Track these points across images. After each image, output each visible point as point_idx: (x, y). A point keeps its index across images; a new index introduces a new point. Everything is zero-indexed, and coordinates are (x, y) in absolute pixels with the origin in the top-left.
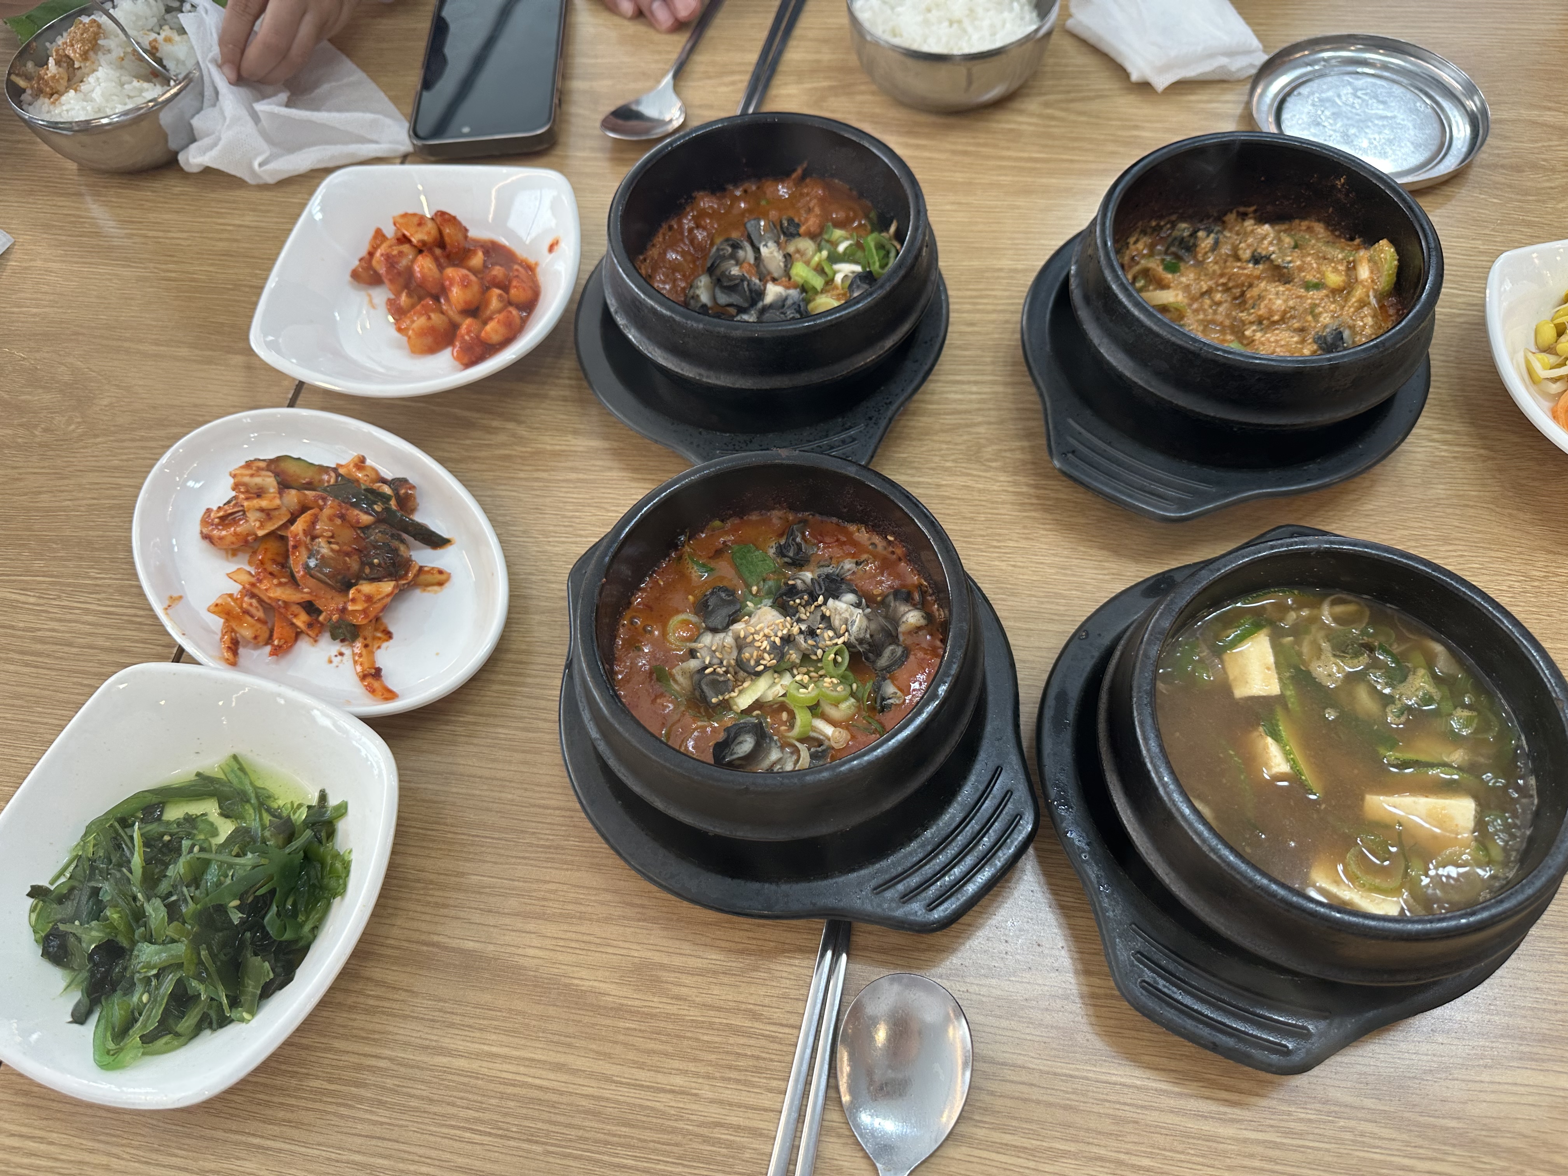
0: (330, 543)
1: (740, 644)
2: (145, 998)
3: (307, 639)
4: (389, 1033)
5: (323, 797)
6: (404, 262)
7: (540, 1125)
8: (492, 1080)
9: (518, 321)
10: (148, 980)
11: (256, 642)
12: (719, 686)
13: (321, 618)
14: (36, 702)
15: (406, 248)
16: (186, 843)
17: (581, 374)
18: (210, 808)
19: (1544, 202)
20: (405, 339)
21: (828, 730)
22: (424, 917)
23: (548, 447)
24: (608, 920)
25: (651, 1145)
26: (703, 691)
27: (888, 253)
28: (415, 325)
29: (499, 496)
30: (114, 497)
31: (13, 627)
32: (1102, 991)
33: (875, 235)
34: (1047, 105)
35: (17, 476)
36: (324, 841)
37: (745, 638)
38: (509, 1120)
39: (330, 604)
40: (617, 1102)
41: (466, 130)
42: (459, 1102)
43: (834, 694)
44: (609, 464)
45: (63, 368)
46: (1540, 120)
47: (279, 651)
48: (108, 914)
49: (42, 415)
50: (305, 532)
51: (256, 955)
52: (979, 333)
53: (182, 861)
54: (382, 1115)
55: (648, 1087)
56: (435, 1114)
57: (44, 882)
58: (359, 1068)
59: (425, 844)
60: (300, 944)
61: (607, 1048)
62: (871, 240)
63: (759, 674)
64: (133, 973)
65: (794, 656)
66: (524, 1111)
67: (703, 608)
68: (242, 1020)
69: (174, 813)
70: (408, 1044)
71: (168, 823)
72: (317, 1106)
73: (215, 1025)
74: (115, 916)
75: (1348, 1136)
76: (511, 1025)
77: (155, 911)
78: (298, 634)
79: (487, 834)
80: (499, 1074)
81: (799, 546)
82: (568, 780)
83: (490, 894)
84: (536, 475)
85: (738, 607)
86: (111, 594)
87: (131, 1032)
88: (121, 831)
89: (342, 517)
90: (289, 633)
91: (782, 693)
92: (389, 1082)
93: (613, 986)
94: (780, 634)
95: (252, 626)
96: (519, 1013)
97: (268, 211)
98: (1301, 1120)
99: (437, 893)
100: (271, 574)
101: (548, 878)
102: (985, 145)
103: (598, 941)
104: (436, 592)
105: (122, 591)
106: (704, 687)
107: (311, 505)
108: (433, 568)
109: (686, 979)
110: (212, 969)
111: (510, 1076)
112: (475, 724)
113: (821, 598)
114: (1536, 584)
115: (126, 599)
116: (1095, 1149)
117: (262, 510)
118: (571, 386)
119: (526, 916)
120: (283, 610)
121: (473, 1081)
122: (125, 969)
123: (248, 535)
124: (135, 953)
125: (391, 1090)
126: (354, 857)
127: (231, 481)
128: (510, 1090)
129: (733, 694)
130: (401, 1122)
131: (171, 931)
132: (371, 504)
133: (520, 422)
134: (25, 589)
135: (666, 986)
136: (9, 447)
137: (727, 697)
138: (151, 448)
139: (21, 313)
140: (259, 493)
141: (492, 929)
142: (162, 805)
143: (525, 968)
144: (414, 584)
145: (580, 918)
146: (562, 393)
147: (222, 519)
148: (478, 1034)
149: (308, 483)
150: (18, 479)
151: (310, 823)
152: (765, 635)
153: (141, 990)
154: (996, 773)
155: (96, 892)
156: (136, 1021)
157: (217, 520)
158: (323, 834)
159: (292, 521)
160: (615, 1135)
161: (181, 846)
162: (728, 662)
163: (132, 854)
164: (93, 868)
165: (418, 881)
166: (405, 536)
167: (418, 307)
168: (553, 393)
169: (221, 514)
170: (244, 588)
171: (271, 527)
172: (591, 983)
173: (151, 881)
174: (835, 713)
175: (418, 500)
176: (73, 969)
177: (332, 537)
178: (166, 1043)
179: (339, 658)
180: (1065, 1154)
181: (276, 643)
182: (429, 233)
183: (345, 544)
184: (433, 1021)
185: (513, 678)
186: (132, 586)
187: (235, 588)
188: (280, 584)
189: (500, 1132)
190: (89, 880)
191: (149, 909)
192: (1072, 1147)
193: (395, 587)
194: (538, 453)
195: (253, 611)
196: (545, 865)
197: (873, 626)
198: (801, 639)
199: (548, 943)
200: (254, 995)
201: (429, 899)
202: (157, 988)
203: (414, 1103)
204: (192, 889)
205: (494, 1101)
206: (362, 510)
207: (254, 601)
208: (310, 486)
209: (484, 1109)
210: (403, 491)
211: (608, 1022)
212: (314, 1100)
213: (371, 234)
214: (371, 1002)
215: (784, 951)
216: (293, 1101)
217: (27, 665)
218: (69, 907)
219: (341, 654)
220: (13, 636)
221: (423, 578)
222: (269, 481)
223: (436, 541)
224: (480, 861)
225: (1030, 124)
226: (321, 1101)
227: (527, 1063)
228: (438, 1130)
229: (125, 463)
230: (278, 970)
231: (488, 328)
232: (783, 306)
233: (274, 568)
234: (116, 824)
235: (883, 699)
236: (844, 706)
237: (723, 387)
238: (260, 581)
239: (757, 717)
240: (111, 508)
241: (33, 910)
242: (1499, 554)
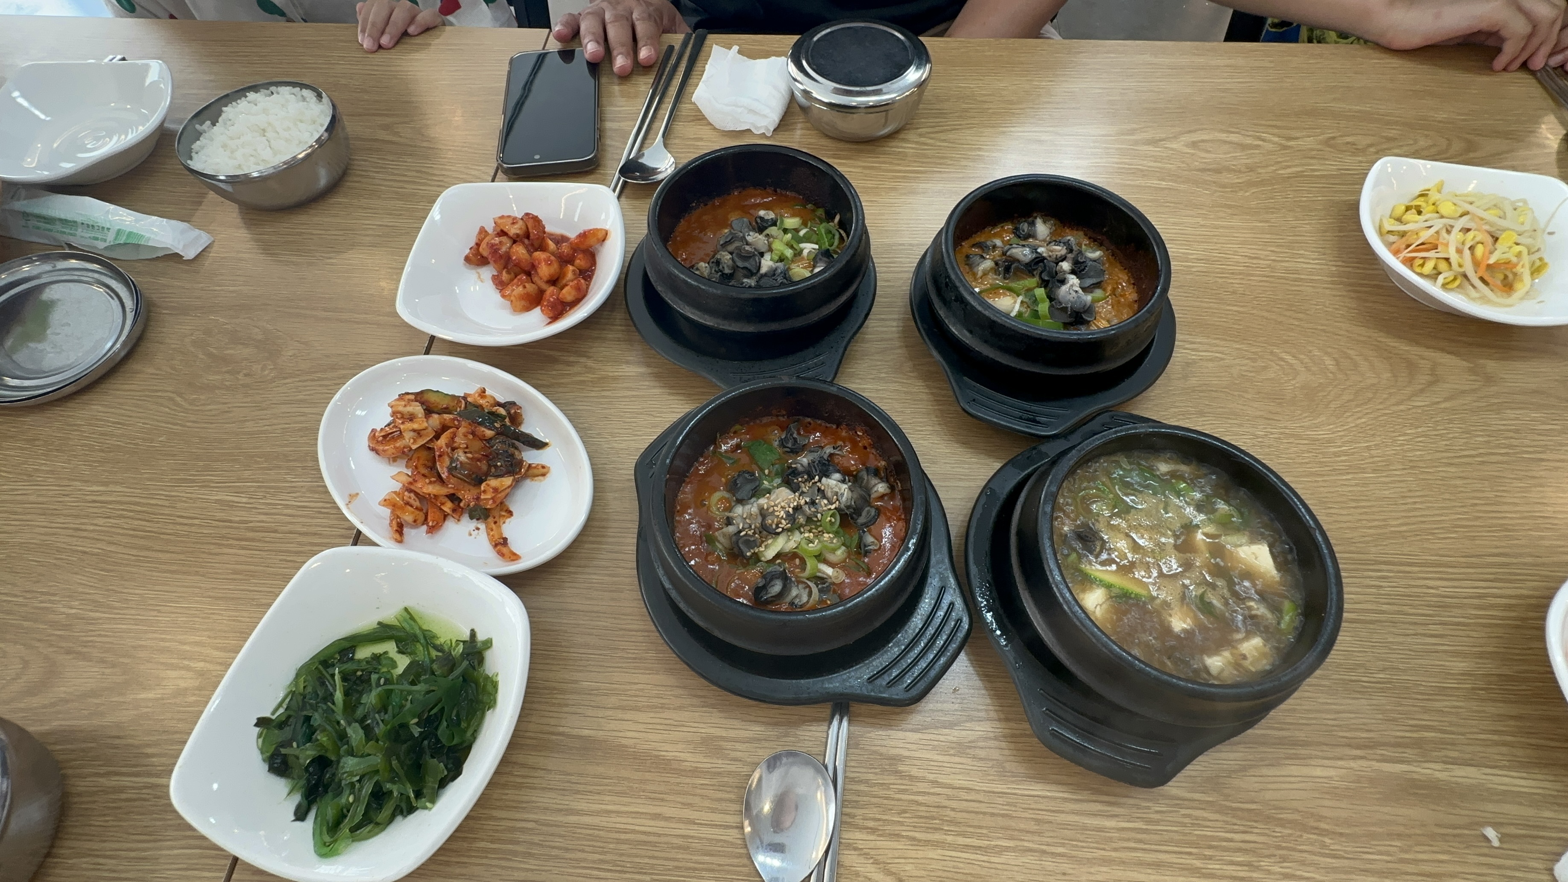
0: (466, 453)
1: (763, 513)
2: (351, 799)
3: (452, 519)
4: (533, 802)
5: (473, 634)
6: (504, 249)
7: (646, 860)
8: (610, 830)
9: (585, 287)
10: (352, 785)
11: (415, 524)
12: (750, 543)
13: (462, 504)
14: (251, 576)
15: (504, 239)
16: (374, 677)
17: (631, 323)
18: (390, 648)
19: (1236, 192)
20: (509, 303)
21: (829, 571)
22: (551, 714)
23: (611, 374)
24: (680, 708)
25: (726, 868)
26: (740, 548)
27: (834, 235)
28: (515, 293)
29: (579, 410)
30: (301, 422)
31: (230, 521)
32: (1018, 732)
33: (824, 224)
34: (921, 135)
35: (227, 409)
36: (476, 667)
37: (768, 509)
38: (623, 858)
39: (467, 496)
40: (700, 838)
41: (537, 157)
42: (587, 849)
43: (832, 545)
44: (652, 384)
45: (257, 330)
46: (1228, 139)
47: (432, 530)
48: (319, 737)
49: (243, 364)
50: (447, 445)
51: (433, 757)
52: (893, 286)
53: (374, 693)
54: (532, 864)
55: (721, 826)
56: (570, 859)
57: (267, 714)
58: (512, 830)
59: (548, 661)
60: (465, 745)
61: (689, 799)
62: (822, 228)
63: (778, 534)
64: (340, 781)
65: (802, 520)
66: (634, 851)
67: (733, 487)
68: (426, 808)
69: (363, 653)
70: (546, 809)
71: (359, 661)
72: (484, 861)
73: (405, 813)
74: (325, 739)
75: (1187, 820)
76: (620, 788)
77: (355, 734)
78: (445, 516)
79: (590, 651)
80: (614, 825)
81: (795, 439)
82: (645, 609)
83: (597, 695)
84: (604, 393)
85: (757, 483)
86: (304, 493)
87: (342, 826)
88: (324, 672)
89: (473, 433)
90: (439, 515)
91: (795, 546)
92: (536, 839)
93: (688, 755)
94: (792, 506)
95: (413, 513)
96: (625, 779)
97: (401, 215)
98: (1157, 812)
99: (559, 696)
100: (424, 475)
101: (636, 681)
102: (884, 163)
103: (676, 723)
104: (541, 481)
105: (312, 490)
106: (741, 545)
107: (449, 425)
108: (538, 465)
109: (738, 746)
110: (401, 773)
111: (623, 826)
112: (575, 573)
113: (817, 477)
114: (1260, 440)
115: (316, 496)
116: (1026, 844)
117: (414, 431)
118: (623, 331)
119: (623, 708)
120: (434, 501)
121: (597, 832)
122: (334, 775)
123: (404, 447)
124: (341, 764)
125: (538, 844)
126: (500, 679)
127: (390, 410)
128: (623, 836)
129: (762, 549)
130: (546, 868)
131: (370, 747)
132: (492, 423)
133: (589, 357)
134: (238, 492)
135: (727, 752)
136: (219, 388)
137: (757, 551)
138: (327, 386)
139: (222, 290)
140: (411, 418)
141: (600, 720)
142: (352, 649)
143: (626, 746)
144: (526, 476)
145: (662, 708)
146: (616, 336)
147: (385, 437)
148: (597, 797)
149: (445, 408)
150: (227, 412)
151: (466, 655)
152: (782, 507)
153: (348, 792)
154: (942, 590)
155: (308, 719)
156: (346, 816)
157: (381, 438)
158: (476, 663)
159: (437, 437)
160: (700, 863)
161: (370, 678)
162: (756, 527)
163: (335, 691)
164: (304, 703)
165: (545, 688)
166: (517, 443)
167: (516, 281)
168: (610, 336)
169: (383, 434)
170: (404, 485)
171: (421, 442)
172: (674, 754)
173: (350, 707)
174: (832, 558)
175: (524, 416)
176: (293, 778)
177: (467, 448)
178: (369, 832)
179: (476, 531)
180: (1007, 849)
181: (430, 524)
182: (521, 229)
183: (476, 452)
184: (564, 790)
185: (599, 539)
186: (319, 486)
187: (397, 486)
188: (431, 483)
189: (619, 868)
190: (302, 710)
191: (349, 731)
192: (1011, 844)
193: (513, 480)
194: (604, 378)
195: (412, 502)
196: (633, 671)
197: (855, 496)
198: (806, 508)
199: (641, 727)
200: (433, 788)
201: (554, 701)
202: (360, 790)
203: (555, 852)
204: (382, 714)
205: (611, 846)
206: (486, 427)
207: (412, 495)
208: (447, 411)
209: (606, 852)
210: (513, 411)
211: (688, 780)
212: (482, 857)
213: (477, 230)
214: (519, 780)
215: (804, 722)
216: (465, 860)
217: (243, 549)
218: (288, 731)
219: (478, 529)
220: (231, 527)
221: (530, 472)
222: (417, 409)
223: (539, 445)
224: (588, 671)
225: (912, 148)
226: (486, 857)
227: (634, 815)
228: (573, 871)
229: (307, 397)
230: (450, 766)
231: (564, 291)
232: (774, 275)
233: (424, 471)
234: (320, 667)
235: (865, 546)
236: (839, 552)
237: (734, 331)
238: (415, 481)
239: (779, 564)
240: (300, 430)
241: (259, 736)
242: (1235, 422)
